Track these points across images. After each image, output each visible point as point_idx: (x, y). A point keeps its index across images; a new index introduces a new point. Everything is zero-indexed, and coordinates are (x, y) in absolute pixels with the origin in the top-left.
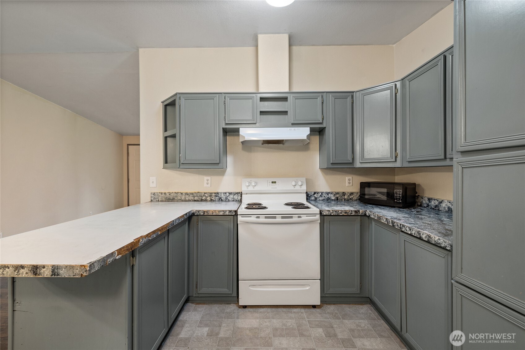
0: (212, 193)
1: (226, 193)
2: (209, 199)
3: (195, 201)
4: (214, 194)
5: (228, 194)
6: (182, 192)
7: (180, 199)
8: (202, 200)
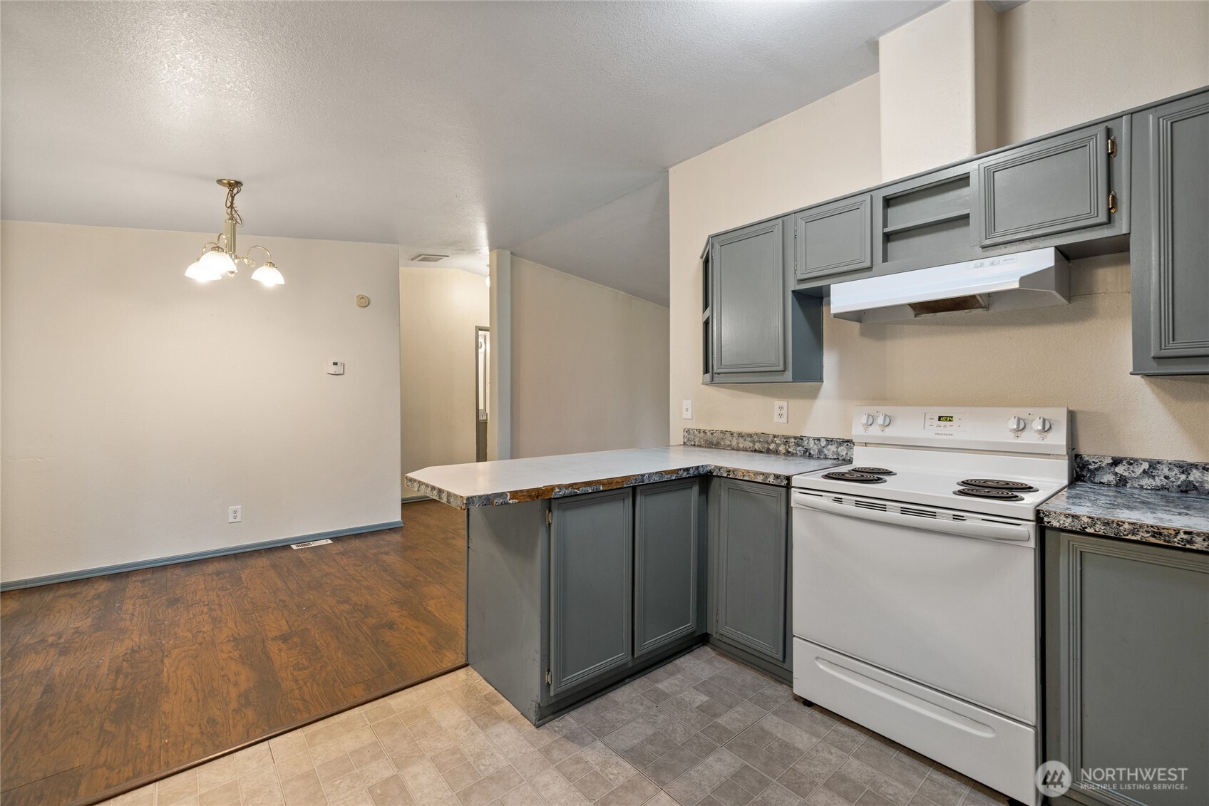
0: (789, 437)
1: (819, 440)
2: (782, 449)
3: (756, 451)
4: (793, 440)
5: (823, 443)
6: (732, 431)
7: (729, 446)
8: (768, 451)
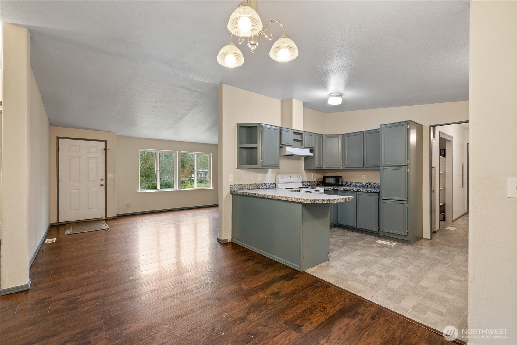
0: (263, 184)
1: (269, 184)
2: (261, 187)
3: (254, 189)
4: (263, 185)
5: (270, 184)
6: (247, 184)
7: (247, 189)
8: (258, 189)
